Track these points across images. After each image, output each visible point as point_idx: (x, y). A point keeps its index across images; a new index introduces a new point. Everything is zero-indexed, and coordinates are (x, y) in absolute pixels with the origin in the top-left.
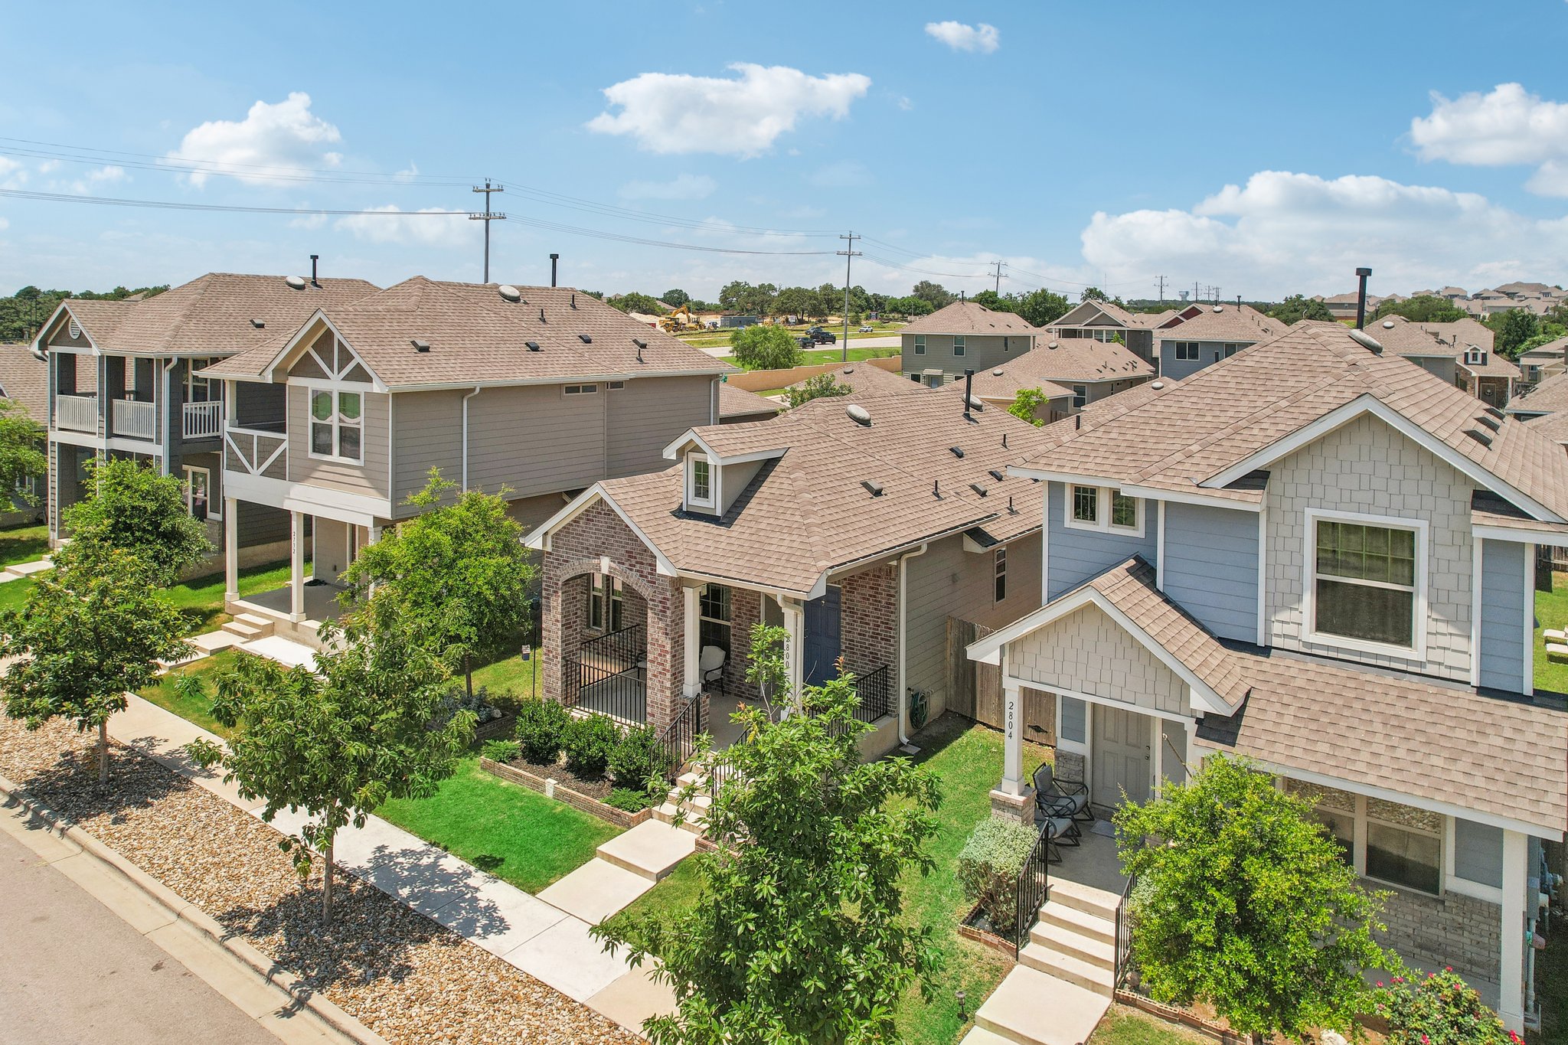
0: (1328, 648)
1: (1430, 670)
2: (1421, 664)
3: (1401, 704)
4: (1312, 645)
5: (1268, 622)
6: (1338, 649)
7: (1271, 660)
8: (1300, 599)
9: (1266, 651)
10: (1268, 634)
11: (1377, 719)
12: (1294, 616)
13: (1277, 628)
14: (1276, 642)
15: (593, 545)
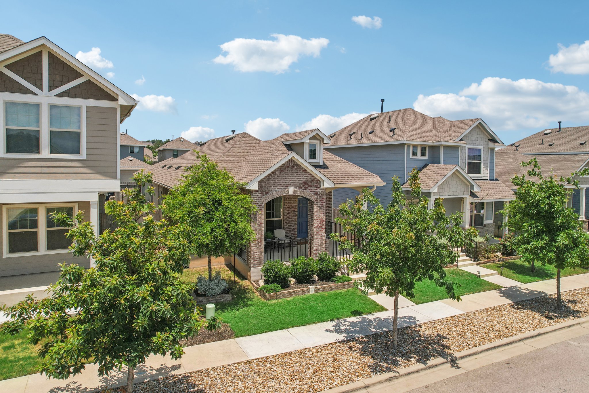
15: (284, 183)
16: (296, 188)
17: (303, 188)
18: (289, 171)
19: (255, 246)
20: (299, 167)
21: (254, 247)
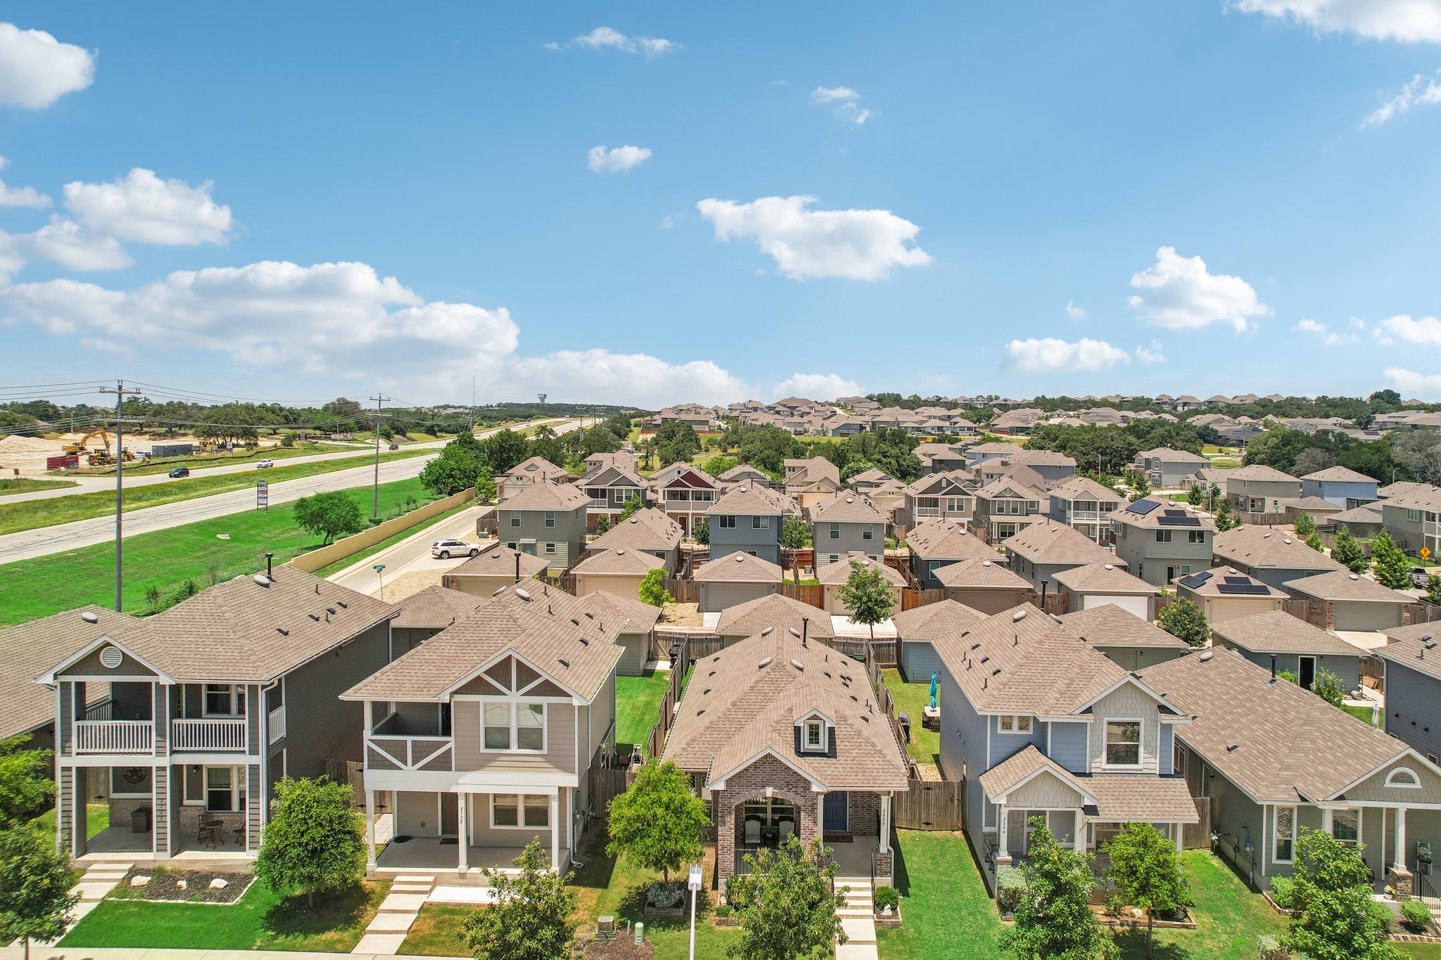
0: (1111, 769)
1: (1144, 771)
2: (1141, 770)
3: (1140, 786)
4: (1105, 770)
5: (1090, 763)
6: (1114, 770)
7: (1094, 778)
8: (1102, 753)
9: (1090, 775)
10: (1091, 768)
11: (1136, 794)
12: (1099, 759)
13: (1093, 765)
14: (1093, 771)
15: (759, 782)
16: (776, 789)
17: (786, 789)
18: (767, 768)
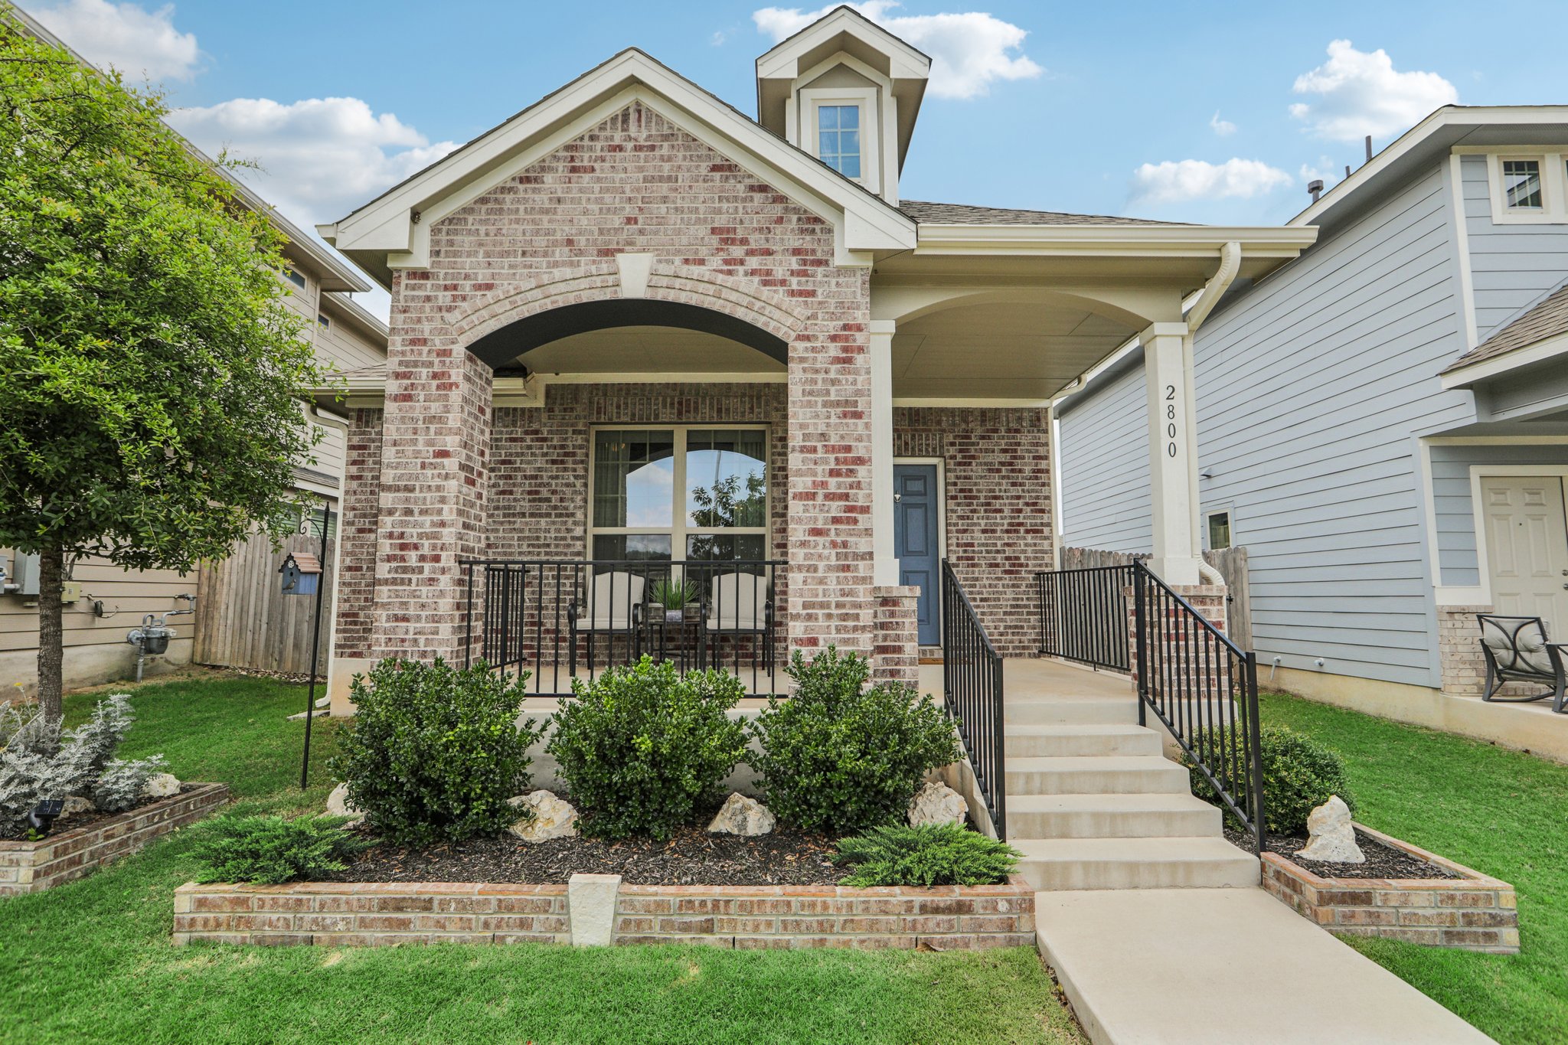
15: (591, 233)
16: (671, 262)
17: (716, 262)
19: (402, 582)
20: (688, 148)
21: (394, 582)
